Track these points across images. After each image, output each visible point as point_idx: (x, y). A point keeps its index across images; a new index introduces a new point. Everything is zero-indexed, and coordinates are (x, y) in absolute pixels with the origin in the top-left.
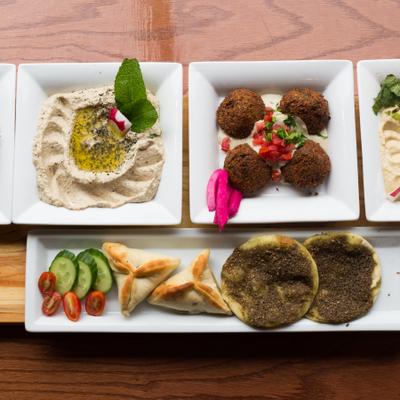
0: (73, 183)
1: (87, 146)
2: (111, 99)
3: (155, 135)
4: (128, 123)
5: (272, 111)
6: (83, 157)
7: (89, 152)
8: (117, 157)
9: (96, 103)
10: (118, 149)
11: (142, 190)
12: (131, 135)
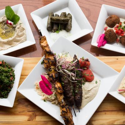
0: (3, 43)
1: (3, 33)
2: (6, 18)
3: (21, 24)
4: (12, 23)
5: (122, 23)
6: (3, 36)
7: (4, 34)
8: (12, 33)
9: (2, 21)
10: (12, 31)
11: (22, 39)
12: (14, 26)
